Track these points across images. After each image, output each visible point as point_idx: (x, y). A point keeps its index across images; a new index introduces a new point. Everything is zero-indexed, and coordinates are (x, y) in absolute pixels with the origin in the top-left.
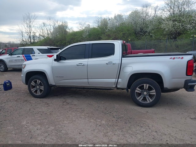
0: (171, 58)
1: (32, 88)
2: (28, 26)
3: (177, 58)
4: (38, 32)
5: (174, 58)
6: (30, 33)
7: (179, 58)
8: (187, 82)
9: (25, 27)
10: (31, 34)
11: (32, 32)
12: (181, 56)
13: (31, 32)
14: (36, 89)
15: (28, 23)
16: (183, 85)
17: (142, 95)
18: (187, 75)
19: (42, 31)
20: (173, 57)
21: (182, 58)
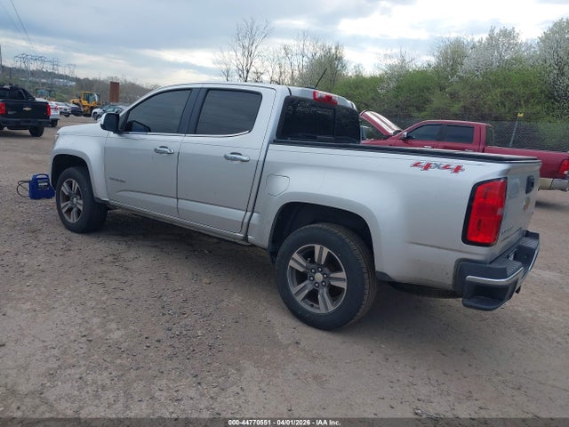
0: (416, 165)
1: (63, 202)
2: (246, 53)
3: (437, 166)
4: (268, 71)
5: (427, 167)
6: (248, 71)
7: (446, 167)
8: (463, 267)
9: (238, 54)
10: (250, 75)
11: (253, 69)
12: (454, 162)
13: (250, 71)
14: (70, 205)
15: (247, 44)
16: (451, 275)
17: (307, 282)
18: (466, 239)
19: (278, 70)
20: (424, 160)
21: (458, 169)
